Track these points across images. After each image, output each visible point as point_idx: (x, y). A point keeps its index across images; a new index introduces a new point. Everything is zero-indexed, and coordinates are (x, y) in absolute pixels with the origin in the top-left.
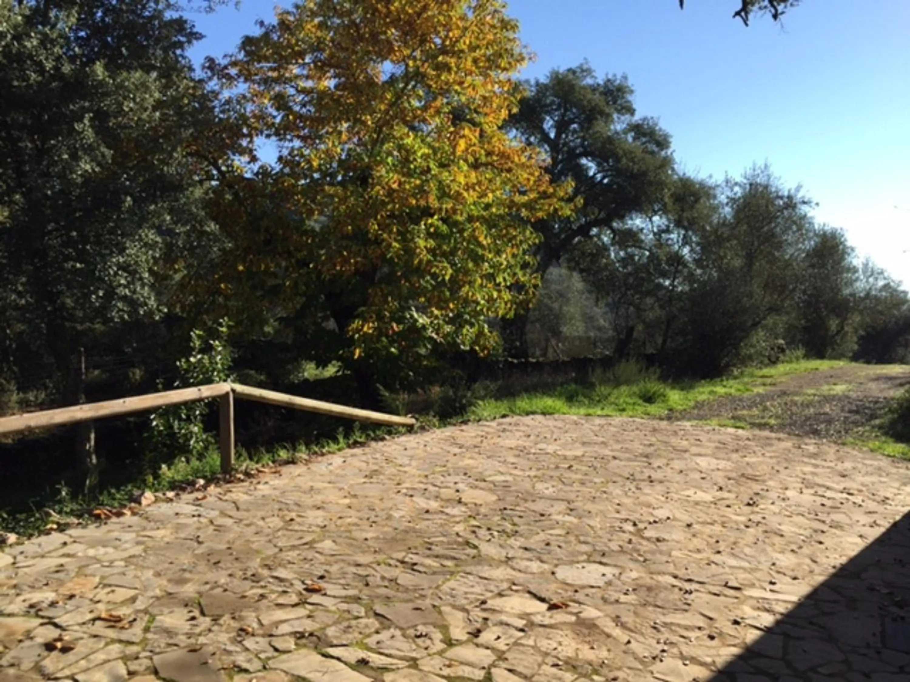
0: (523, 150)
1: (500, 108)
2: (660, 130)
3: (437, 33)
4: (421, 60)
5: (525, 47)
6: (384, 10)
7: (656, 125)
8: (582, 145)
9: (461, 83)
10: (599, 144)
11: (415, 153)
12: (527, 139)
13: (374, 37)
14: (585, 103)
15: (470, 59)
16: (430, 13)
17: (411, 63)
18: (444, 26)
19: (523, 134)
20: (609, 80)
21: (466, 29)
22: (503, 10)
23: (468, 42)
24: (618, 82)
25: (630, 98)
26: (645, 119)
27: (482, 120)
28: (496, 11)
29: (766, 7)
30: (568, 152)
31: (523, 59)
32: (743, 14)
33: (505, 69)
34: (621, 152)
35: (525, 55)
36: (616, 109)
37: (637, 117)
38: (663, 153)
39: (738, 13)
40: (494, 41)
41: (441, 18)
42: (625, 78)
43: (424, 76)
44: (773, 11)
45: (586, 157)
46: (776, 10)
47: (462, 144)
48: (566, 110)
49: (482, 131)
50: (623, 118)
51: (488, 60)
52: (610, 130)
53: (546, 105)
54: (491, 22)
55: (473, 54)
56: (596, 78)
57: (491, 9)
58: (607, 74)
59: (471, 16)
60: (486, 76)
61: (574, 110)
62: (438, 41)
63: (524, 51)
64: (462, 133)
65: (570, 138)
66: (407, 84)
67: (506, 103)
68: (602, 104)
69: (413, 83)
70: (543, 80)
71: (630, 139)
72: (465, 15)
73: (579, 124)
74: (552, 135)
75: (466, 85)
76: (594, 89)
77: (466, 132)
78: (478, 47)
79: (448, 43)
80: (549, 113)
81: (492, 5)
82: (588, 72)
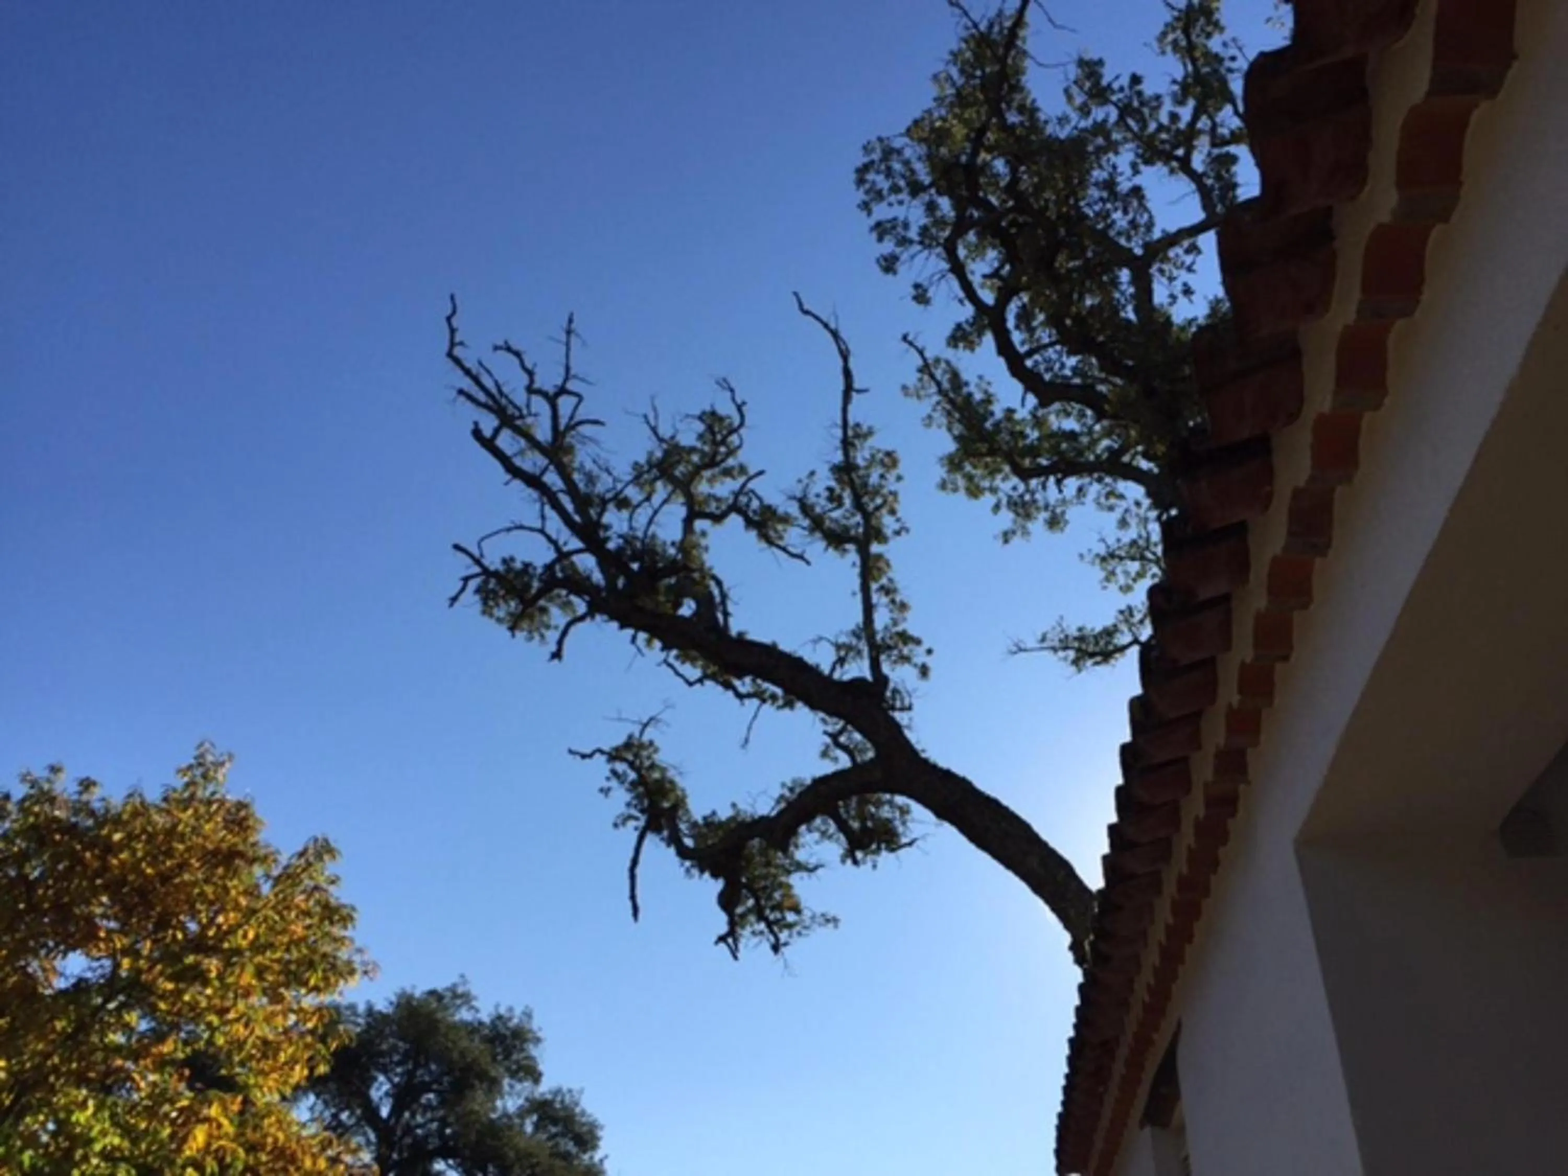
0: (325, 1145)
1: (292, 1062)
2: (583, 1113)
3: (194, 914)
4: (149, 958)
5: (360, 951)
6: (96, 864)
7: (577, 1104)
8: (440, 1133)
9: (222, 1012)
10: (473, 1137)
11: (90, 1142)
12: (335, 1116)
13: (62, 911)
14: (455, 1055)
15: (250, 969)
16: (186, 877)
17: (126, 963)
18: (211, 903)
19: (326, 1104)
20: (500, 1017)
21: (254, 912)
22: (332, 889)
23: (251, 935)
24: (515, 1021)
25: (534, 1051)
26: (558, 1092)
27: (252, 1081)
28: (316, 888)
29: (762, 933)
30: (411, 1146)
31: (352, 972)
32: (730, 940)
33: (316, 989)
34: (512, 1154)
35: (356, 965)
36: (508, 1069)
37: (545, 1088)
38: (586, 1157)
39: (722, 939)
40: (304, 939)
41: (209, 889)
42: (528, 1015)
43: (150, 989)
44: (772, 939)
45: (445, 1158)
46: (777, 939)
47: (200, 1135)
48: (417, 1066)
49: (246, 1102)
50: (518, 1087)
51: (286, 972)
52: (494, 1109)
53: (382, 1054)
54: (303, 906)
55: (259, 959)
56: (477, 1011)
57: (308, 883)
58: (497, 1006)
59: (266, 889)
60: (276, 999)
61: (433, 1067)
62: (193, 927)
63: (357, 958)
64: (205, 1112)
65: (419, 1119)
66: (107, 1001)
67: (306, 1055)
68: (485, 1060)
69: (121, 998)
70: (382, 1006)
71: (529, 1128)
72: (257, 886)
73: (438, 1093)
74: (384, 1112)
75: (231, 1015)
76: (473, 1029)
77: (214, 1111)
78: (271, 946)
79: (211, 933)
80: (385, 1071)
81: (311, 878)
82: (466, 998)
